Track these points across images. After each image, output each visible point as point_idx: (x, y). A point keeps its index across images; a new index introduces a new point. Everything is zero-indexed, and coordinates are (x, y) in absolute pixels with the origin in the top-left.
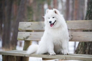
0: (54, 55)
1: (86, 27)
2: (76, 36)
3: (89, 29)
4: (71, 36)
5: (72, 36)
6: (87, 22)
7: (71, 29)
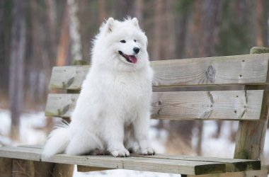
0: (126, 156)
1: (190, 79)
2: (168, 104)
3: (197, 84)
4: (157, 105)
5: (160, 103)
6: (194, 63)
7: (159, 83)
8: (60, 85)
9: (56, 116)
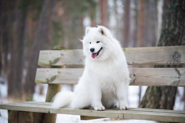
0: (103, 110)
1: (160, 60)
4: (132, 76)
5: (134, 75)
6: (162, 50)
7: (133, 62)
8: (47, 63)
9: (45, 83)
